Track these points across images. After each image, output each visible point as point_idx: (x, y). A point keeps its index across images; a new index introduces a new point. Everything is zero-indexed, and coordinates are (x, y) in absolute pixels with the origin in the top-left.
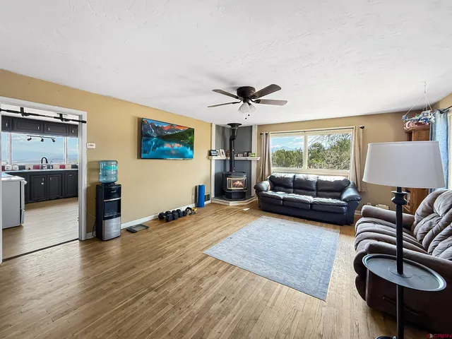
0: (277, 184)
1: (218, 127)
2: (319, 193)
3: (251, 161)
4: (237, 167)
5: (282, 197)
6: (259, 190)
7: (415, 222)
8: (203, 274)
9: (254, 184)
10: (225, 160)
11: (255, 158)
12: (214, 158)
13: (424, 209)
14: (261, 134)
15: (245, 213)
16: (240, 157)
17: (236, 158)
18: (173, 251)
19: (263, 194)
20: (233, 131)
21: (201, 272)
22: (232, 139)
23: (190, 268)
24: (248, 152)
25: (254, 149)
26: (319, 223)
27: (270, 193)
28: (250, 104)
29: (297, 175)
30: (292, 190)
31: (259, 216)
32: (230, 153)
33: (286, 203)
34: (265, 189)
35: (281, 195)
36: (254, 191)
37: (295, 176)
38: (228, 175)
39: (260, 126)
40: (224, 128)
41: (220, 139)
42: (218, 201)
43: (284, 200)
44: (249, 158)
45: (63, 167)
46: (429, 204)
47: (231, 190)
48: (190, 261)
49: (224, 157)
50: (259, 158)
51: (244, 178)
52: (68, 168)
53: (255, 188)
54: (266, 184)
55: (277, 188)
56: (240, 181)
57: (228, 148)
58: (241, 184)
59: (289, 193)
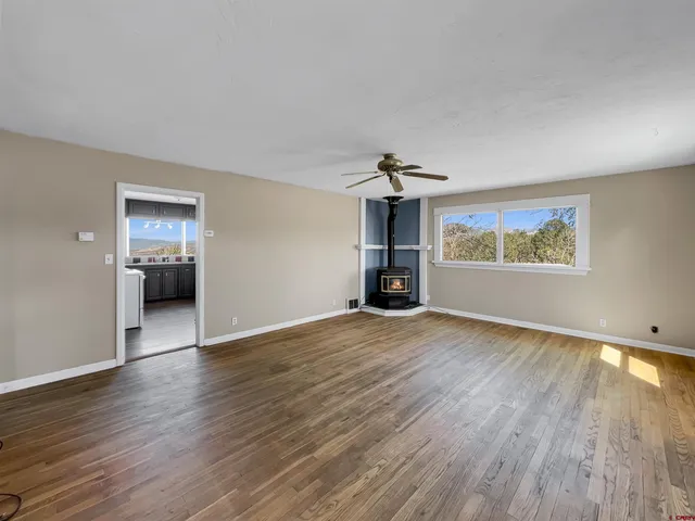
3: (418, 251)
4: (398, 261)
8: (329, 393)
10: (381, 251)
11: (424, 247)
12: (364, 246)
17: (396, 247)
18: (298, 366)
20: (392, 207)
21: (326, 390)
22: (391, 218)
23: (314, 385)
32: (389, 240)
38: (384, 272)
39: (431, 199)
40: (378, 203)
42: (370, 309)
44: (415, 247)
45: (179, 259)
48: (317, 378)
49: (379, 247)
50: (429, 247)
51: (407, 276)
52: (185, 261)
57: (386, 233)
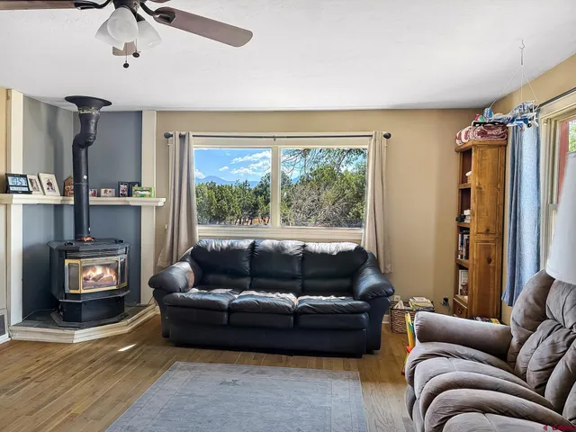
0: (210, 266)
1: (31, 102)
2: (309, 283)
3: (138, 209)
4: (97, 226)
5: (225, 301)
6: (162, 287)
7: (514, 341)
9: (147, 272)
10: (58, 208)
11: (152, 200)
12: (18, 200)
13: (529, 311)
14: (168, 136)
15: (121, 360)
16: (108, 198)
17: (93, 201)
19: (176, 299)
20: (85, 120)
22: (82, 143)
24: (130, 185)
25: (149, 176)
26: (313, 360)
27: (194, 293)
28: (139, 19)
29: (258, 242)
30: (247, 281)
31: (165, 365)
32: (75, 185)
33: (235, 318)
34: (181, 283)
35: (221, 296)
36: (147, 293)
37: (253, 245)
38: (67, 251)
39: (163, 114)
40: (53, 109)
41: (41, 139)
42: (36, 333)
43: (233, 309)
44: (133, 201)
46: (536, 300)
47: (78, 296)
49: (54, 197)
50: (162, 201)
51: (120, 258)
53: (151, 283)
54: (182, 271)
55: (211, 277)
56: (105, 266)
57: (68, 171)
58: (109, 274)
59: (241, 289)
